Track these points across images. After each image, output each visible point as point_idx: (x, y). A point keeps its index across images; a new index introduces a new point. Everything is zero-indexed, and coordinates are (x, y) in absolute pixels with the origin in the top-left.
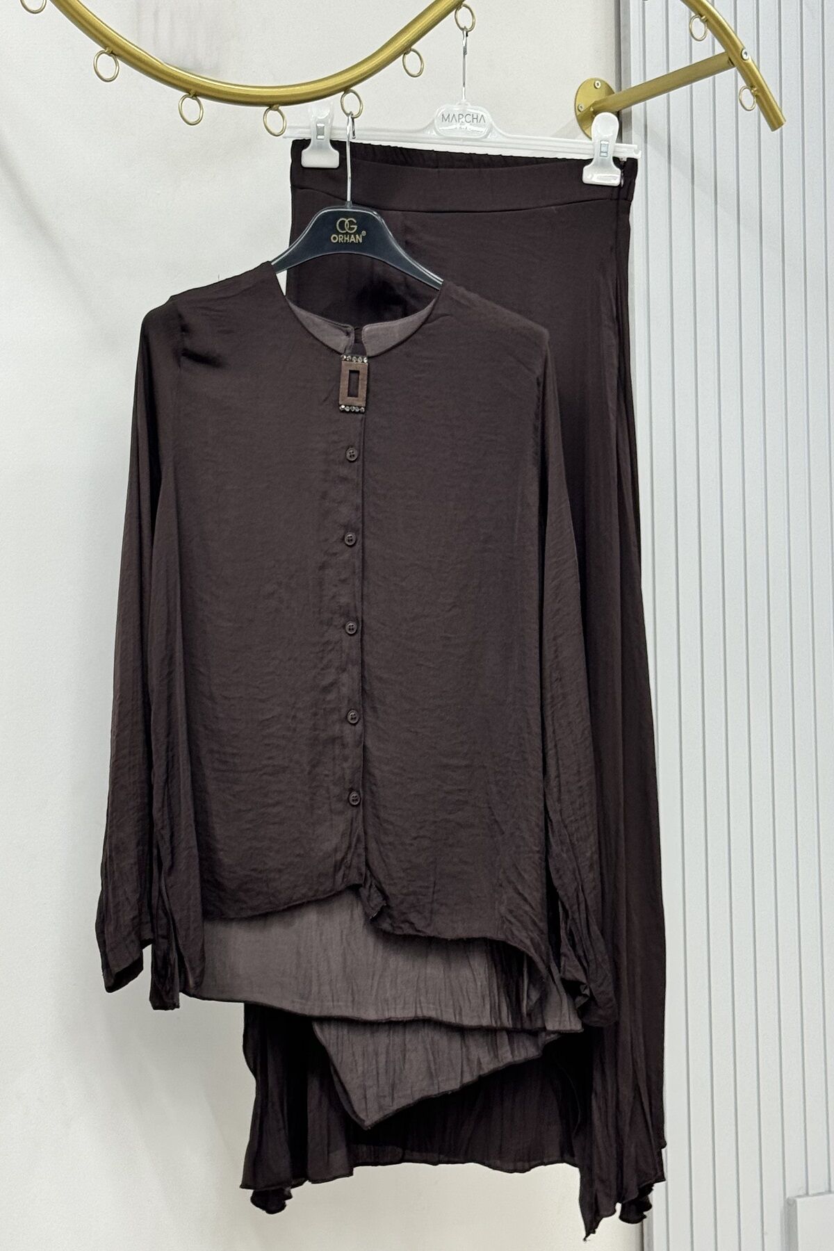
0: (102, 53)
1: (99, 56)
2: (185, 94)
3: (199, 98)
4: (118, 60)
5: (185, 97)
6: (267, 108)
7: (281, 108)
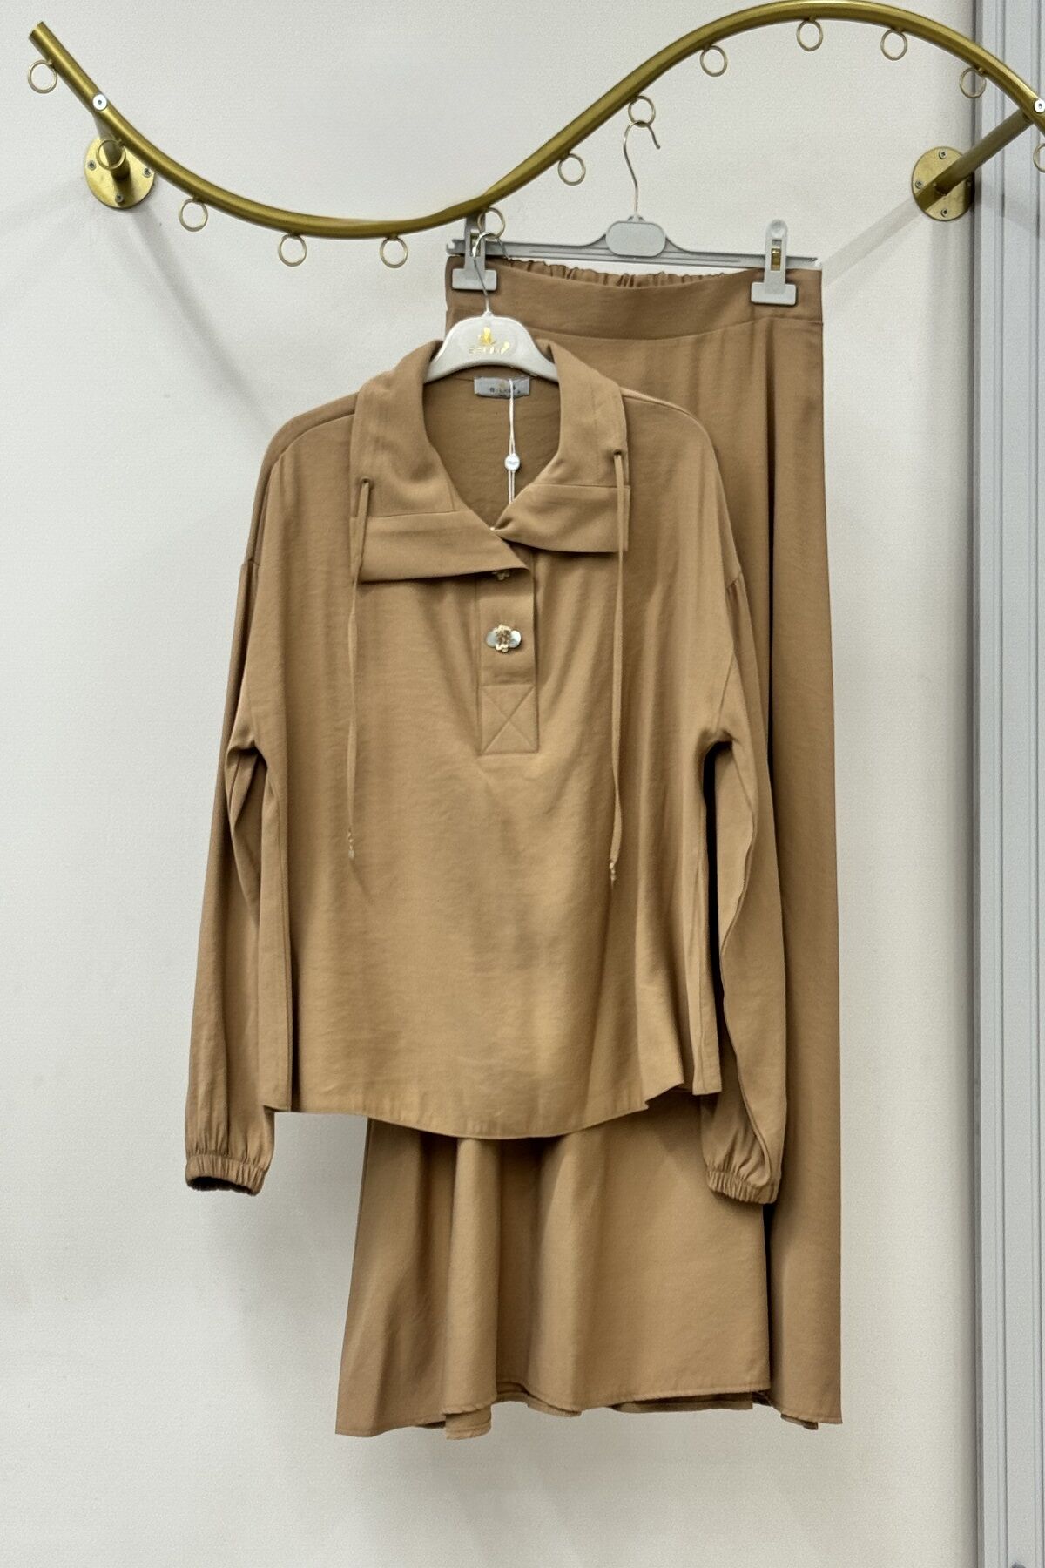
0: (188, 202)
1: (186, 204)
2: (284, 234)
3: (303, 237)
4: (209, 208)
5: (285, 238)
6: (384, 239)
7: (401, 237)
